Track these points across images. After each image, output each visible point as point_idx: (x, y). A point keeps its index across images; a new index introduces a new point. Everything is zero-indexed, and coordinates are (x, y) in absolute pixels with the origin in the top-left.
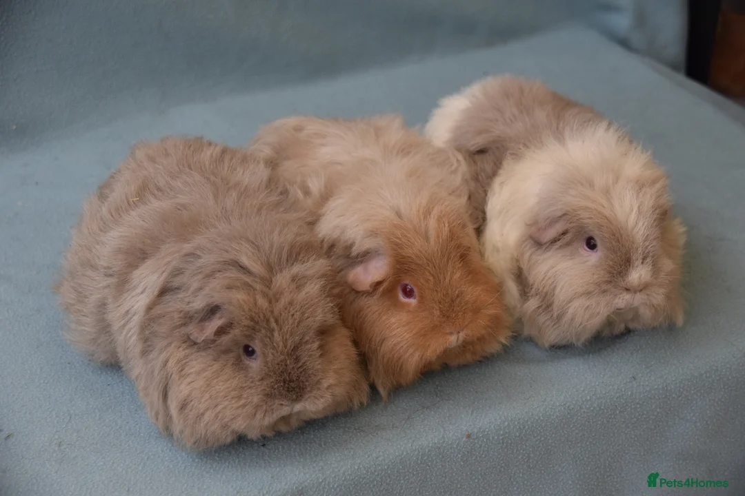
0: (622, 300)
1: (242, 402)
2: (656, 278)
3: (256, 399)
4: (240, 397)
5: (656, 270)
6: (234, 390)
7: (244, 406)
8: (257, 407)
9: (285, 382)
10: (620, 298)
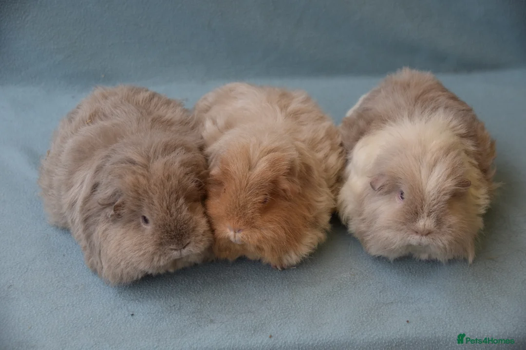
0: (414, 239)
1: (142, 252)
2: (438, 228)
3: (151, 249)
4: (140, 250)
5: (439, 222)
6: (135, 245)
7: (144, 255)
8: (154, 254)
9: (167, 233)
10: (411, 237)
